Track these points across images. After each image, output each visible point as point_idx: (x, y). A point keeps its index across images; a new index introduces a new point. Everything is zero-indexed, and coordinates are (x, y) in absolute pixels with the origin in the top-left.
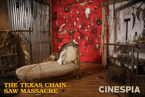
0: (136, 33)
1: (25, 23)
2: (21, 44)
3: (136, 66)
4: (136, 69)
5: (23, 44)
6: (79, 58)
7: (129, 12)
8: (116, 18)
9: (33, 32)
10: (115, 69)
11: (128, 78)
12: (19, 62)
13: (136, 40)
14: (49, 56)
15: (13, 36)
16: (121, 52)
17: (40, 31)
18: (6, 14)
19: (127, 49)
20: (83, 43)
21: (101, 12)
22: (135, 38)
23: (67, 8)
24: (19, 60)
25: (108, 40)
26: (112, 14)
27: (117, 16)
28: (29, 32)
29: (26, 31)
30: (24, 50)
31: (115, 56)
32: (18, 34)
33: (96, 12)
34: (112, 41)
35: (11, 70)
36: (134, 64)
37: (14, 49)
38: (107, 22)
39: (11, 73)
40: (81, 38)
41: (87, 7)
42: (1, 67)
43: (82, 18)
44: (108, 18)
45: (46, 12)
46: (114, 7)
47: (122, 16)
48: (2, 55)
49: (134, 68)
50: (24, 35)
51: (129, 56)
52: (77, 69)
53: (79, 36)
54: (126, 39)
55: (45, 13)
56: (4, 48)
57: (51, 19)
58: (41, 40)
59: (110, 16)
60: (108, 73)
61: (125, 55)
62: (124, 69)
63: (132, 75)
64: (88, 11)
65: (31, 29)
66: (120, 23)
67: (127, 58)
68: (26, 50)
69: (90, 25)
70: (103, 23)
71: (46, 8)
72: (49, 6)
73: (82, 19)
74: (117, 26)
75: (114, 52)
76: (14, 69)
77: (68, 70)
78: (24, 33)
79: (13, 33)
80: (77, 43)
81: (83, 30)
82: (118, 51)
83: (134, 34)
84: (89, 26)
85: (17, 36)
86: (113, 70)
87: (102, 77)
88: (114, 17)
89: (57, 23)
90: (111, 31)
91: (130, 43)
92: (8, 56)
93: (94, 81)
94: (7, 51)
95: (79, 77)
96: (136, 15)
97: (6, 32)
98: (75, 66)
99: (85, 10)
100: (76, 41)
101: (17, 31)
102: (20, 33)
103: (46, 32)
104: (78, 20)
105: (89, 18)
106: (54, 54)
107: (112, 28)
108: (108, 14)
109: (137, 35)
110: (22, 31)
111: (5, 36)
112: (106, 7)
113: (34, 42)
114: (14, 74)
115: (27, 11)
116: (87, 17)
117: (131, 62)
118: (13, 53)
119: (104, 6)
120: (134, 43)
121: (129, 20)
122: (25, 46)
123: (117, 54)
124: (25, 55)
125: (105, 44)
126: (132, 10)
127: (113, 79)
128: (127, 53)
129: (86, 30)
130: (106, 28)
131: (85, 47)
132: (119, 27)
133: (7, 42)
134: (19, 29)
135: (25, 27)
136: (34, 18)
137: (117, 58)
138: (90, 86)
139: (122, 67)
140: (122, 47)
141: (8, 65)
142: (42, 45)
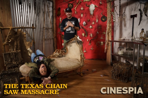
0: (143, 30)
1: (28, 20)
2: (25, 41)
3: (142, 63)
4: (142, 67)
5: (26, 41)
6: (83, 55)
7: (136, 7)
8: (121, 14)
9: (36, 29)
10: (120, 67)
11: (133, 75)
12: (23, 59)
13: (142, 37)
14: (53, 53)
15: (16, 33)
16: (126, 50)
17: (43, 28)
18: (9, 11)
19: (133, 46)
20: (88, 40)
21: (107, 7)
22: (142, 34)
23: (71, 4)
24: (22, 57)
25: (113, 37)
26: (117, 10)
27: (123, 12)
28: (32, 29)
29: (29, 28)
30: (27, 47)
31: (120, 53)
32: (21, 31)
33: (101, 8)
34: (117, 38)
35: (14, 67)
36: (140, 61)
37: (17, 46)
38: (112, 18)
39: (15, 70)
40: (85, 35)
41: (91, 3)
42: (5, 64)
43: (86, 14)
44: (113, 14)
45: (49, 8)
46: (120, 2)
47: (128, 12)
48: (5, 52)
49: (140, 66)
50: (27, 32)
51: (135, 53)
52: (81, 66)
53: (83, 32)
54: (132, 36)
55: (48, 10)
56: (7, 44)
57: (54, 16)
58: (45, 37)
59: (115, 12)
60: (113, 70)
61: (131, 52)
62: (129, 66)
63: (138, 73)
64: (92, 7)
65: (35, 26)
66: (126, 19)
67: (132, 55)
68: (29, 47)
69: (95, 22)
70: (108, 19)
71: (49, 4)
72: (53, 2)
73: (86, 16)
74: (123, 23)
75: (119, 49)
76: (18, 66)
77: (71, 67)
78: (27, 29)
79: (16, 30)
80: (81, 40)
81: (87, 27)
82: (123, 48)
83: (140, 31)
84: (93, 23)
85: (20, 33)
86: (118, 68)
87: (106, 74)
88: (120, 13)
89: (60, 19)
90: (116, 27)
91: (137, 40)
92: (12, 53)
93: (98, 78)
94: (10, 48)
95: (83, 74)
96: (143, 11)
97: (9, 29)
98: (79, 63)
99: (89, 6)
100: (80, 38)
101: (19, 28)
102: (23, 30)
103: (49, 28)
104: (82, 16)
105: (94, 14)
106: (57, 51)
107: (117, 25)
108: (113, 10)
109: (144, 31)
110: (25, 28)
111: (8, 33)
112: (112, 3)
113: (37, 39)
114: (18, 70)
115: (30, 7)
116: (92, 13)
117: (137, 59)
118: (17, 50)
119: (109, 2)
120: (140, 40)
121: (136, 16)
122: (28, 43)
123: (122, 51)
124: (29, 52)
125: (110, 41)
126: (140, 6)
127: (118, 77)
128: (132, 50)
129: (91, 27)
130: (111, 25)
131: (90, 44)
132: (124, 24)
133: (10, 38)
134: (22, 26)
135: (28, 24)
136: (37, 15)
137: (122, 55)
138: (94, 83)
139: (127, 64)
140: (128, 44)
141: (11, 61)
142: (46, 42)
